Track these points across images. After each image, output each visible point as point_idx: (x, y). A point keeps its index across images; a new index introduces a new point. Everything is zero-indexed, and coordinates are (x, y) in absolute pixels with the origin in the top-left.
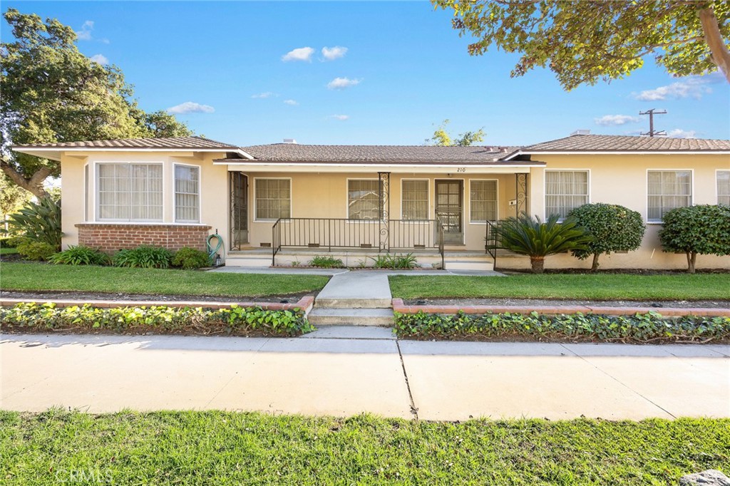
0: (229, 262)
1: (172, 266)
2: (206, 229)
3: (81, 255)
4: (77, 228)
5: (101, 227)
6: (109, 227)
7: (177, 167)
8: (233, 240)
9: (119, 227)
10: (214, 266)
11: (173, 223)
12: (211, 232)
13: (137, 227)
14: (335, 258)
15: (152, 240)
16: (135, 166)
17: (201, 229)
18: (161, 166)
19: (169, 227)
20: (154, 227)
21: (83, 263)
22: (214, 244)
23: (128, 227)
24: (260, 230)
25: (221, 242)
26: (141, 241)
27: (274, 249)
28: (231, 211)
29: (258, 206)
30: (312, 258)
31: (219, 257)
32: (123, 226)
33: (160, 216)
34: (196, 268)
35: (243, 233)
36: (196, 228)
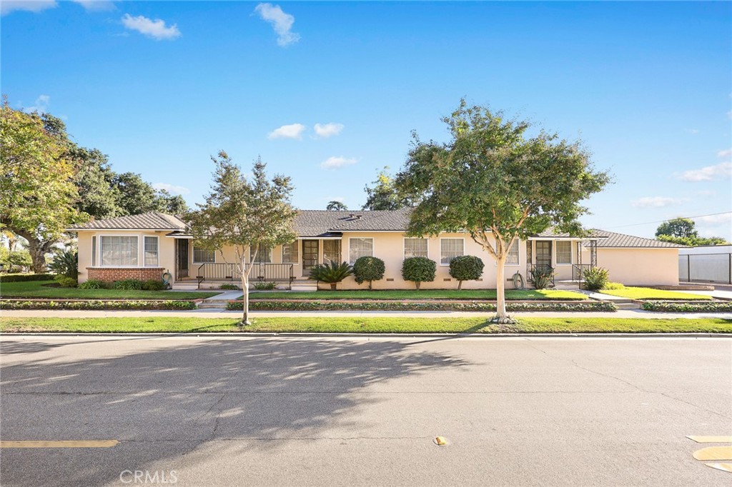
0: (174, 287)
1: (142, 289)
2: (162, 269)
3: (95, 284)
4: (87, 270)
5: (103, 269)
6: (108, 269)
7: (146, 237)
8: (178, 275)
9: (114, 269)
10: (166, 289)
11: (144, 267)
12: (165, 271)
13: (123, 269)
14: (234, 285)
15: (132, 276)
16: (122, 237)
17: (159, 269)
18: (137, 237)
19: (141, 269)
20: (133, 269)
21: (96, 288)
22: (166, 278)
23: (119, 269)
24: (193, 269)
25: (171, 277)
26: (126, 276)
27: (200, 279)
28: (176, 260)
29: (195, 255)
30: (222, 285)
31: (169, 284)
32: (116, 269)
33: (136, 262)
34: (156, 290)
35: (184, 272)
36: (156, 269)
